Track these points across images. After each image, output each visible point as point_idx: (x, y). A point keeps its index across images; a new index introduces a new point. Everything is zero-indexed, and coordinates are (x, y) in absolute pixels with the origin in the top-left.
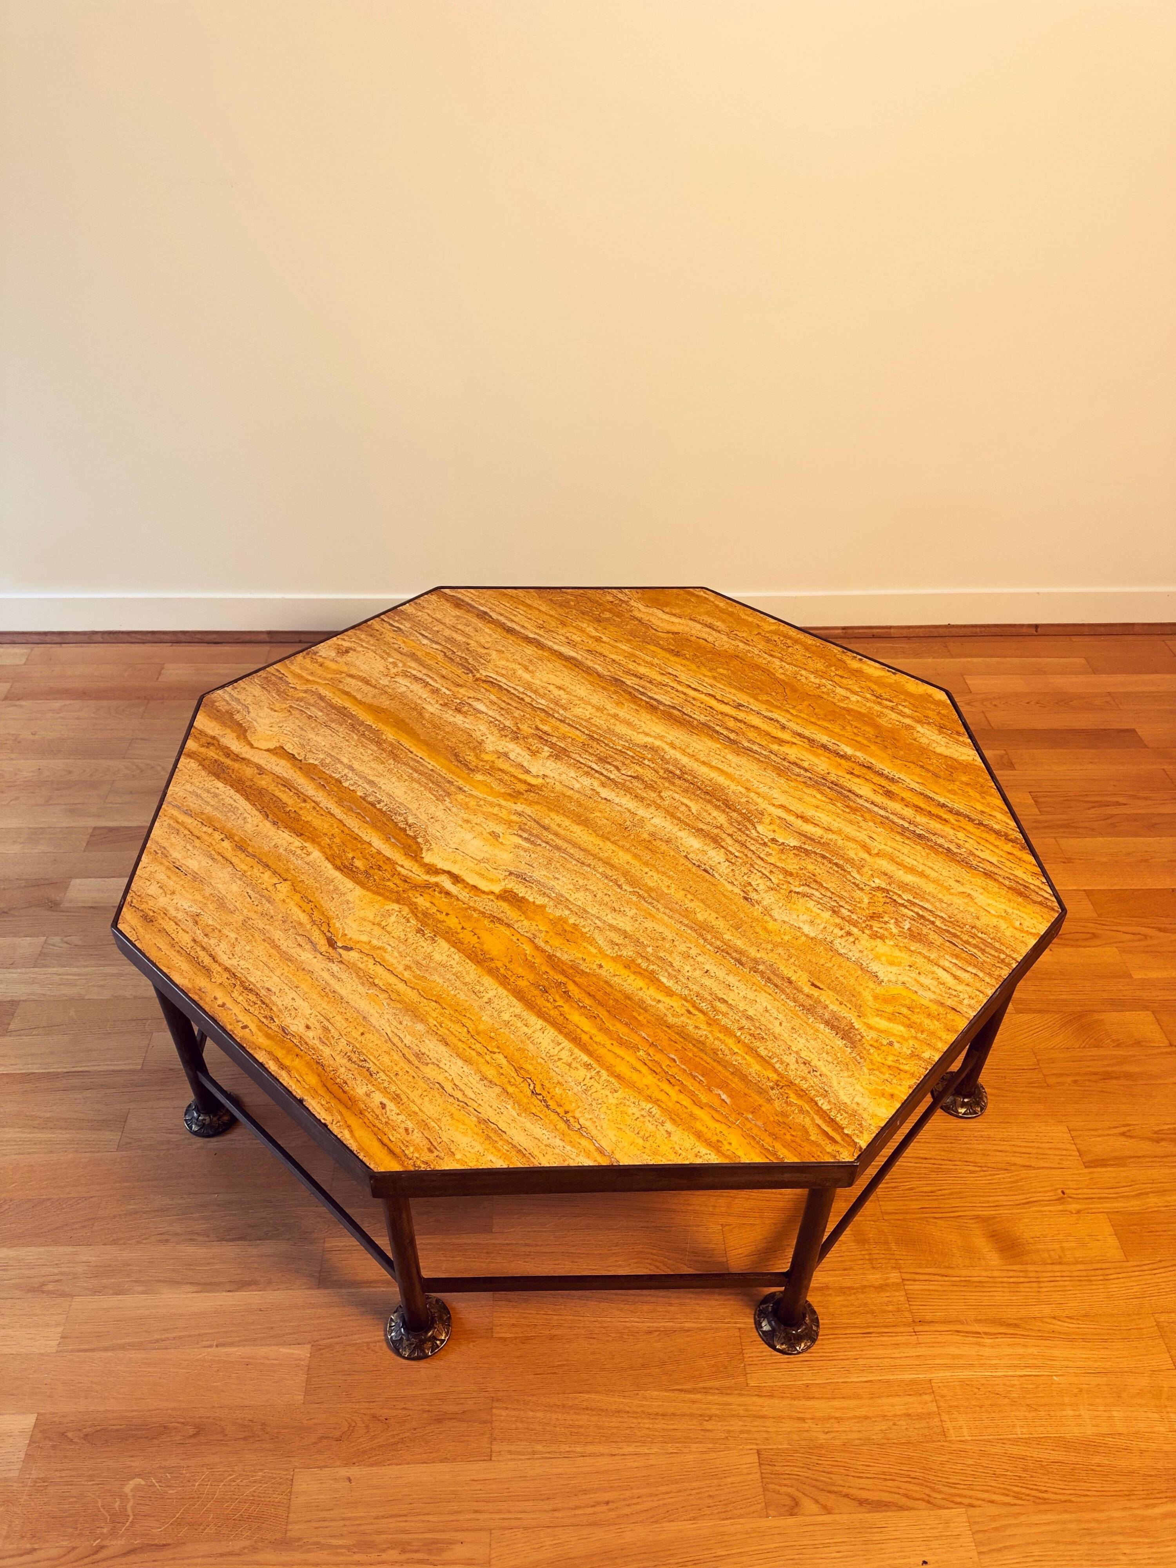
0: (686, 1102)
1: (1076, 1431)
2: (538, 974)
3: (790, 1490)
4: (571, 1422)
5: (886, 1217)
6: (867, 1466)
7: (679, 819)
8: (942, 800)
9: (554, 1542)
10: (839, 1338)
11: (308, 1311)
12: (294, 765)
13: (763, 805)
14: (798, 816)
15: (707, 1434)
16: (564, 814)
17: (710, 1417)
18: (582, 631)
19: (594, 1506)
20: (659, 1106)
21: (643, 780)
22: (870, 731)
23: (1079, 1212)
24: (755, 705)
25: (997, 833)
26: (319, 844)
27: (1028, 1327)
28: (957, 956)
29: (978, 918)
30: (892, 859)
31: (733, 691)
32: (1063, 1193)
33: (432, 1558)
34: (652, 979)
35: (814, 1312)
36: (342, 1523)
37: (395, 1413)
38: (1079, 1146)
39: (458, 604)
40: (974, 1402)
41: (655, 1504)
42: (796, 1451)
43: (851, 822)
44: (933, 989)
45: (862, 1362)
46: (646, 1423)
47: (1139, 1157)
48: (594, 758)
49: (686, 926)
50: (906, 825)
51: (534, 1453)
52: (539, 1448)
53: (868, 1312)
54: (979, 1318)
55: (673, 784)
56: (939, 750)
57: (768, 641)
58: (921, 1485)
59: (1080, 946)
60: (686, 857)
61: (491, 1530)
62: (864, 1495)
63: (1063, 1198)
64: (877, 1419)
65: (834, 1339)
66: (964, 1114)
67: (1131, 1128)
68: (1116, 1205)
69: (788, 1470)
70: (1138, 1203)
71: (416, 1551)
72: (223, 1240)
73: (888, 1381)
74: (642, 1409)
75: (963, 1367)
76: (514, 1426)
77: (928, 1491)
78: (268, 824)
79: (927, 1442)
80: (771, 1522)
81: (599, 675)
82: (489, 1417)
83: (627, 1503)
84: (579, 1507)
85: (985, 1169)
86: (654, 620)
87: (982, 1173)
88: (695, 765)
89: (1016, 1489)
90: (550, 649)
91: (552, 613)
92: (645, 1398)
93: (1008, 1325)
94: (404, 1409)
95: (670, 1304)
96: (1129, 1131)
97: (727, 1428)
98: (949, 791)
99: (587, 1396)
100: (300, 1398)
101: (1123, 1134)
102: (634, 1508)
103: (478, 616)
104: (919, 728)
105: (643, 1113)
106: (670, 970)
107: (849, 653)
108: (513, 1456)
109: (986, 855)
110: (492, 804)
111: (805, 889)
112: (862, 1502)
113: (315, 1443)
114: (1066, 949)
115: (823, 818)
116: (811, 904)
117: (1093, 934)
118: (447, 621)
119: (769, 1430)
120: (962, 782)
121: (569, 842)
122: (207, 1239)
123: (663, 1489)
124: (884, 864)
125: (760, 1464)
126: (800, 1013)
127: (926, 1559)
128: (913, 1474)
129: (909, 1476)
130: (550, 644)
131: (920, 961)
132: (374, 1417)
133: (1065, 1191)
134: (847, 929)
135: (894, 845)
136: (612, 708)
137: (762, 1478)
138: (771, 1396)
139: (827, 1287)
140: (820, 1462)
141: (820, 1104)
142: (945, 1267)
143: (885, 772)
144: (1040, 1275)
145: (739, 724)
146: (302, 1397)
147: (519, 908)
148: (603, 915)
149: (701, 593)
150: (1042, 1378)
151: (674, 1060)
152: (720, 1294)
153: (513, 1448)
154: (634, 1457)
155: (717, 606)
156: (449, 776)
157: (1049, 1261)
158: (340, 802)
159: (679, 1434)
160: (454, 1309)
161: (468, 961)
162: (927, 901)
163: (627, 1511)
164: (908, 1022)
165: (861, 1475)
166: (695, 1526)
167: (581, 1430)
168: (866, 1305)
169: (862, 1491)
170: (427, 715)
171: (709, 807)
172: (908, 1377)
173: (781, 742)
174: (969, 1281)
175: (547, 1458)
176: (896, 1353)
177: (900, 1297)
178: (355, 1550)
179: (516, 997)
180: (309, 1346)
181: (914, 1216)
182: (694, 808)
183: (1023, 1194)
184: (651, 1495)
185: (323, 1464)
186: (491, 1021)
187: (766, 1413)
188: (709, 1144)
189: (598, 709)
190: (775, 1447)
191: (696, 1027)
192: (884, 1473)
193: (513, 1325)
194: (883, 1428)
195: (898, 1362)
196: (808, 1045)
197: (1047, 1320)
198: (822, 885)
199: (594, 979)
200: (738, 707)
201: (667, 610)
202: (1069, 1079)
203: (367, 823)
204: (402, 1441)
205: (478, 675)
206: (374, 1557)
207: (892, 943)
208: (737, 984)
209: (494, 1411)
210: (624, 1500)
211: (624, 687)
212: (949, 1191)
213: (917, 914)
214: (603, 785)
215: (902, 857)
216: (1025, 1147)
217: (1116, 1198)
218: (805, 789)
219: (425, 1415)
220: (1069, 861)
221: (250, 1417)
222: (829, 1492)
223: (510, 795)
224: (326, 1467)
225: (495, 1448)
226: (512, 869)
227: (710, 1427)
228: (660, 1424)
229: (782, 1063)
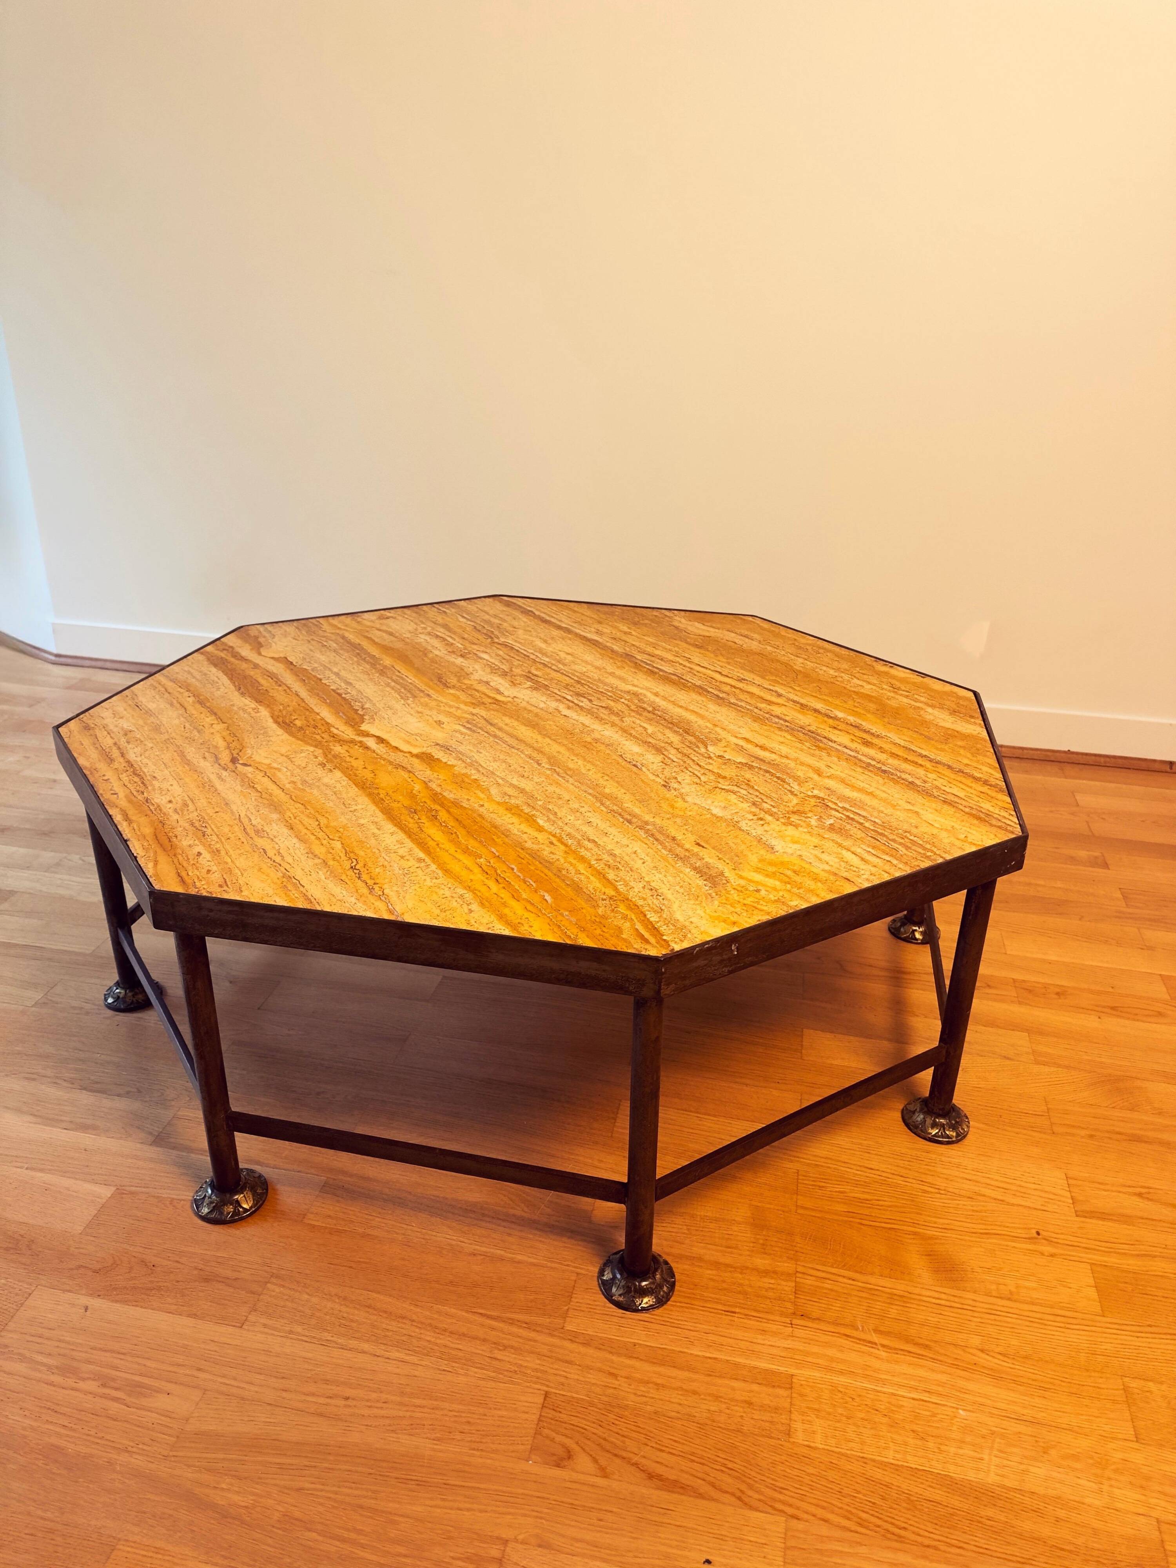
0: (504, 894)
1: (971, 1476)
2: (416, 802)
3: (568, 1442)
4: (345, 1315)
5: (800, 1211)
6: (675, 1441)
7: (631, 734)
8: (924, 753)
9: (268, 1420)
10: (693, 1309)
11: (130, 1161)
12: (288, 668)
13: (723, 734)
14: (757, 746)
15: (494, 1362)
16: (517, 720)
17: (505, 1347)
18: (616, 627)
19: (331, 1397)
20: (475, 893)
21: (610, 710)
22: (872, 706)
23: (1052, 1256)
24: (758, 680)
25: (977, 779)
26: (272, 709)
27: (942, 1351)
28: (874, 848)
29: (916, 827)
30: (843, 781)
31: (742, 671)
32: (1038, 1233)
33: (129, 1400)
34: (530, 820)
35: (673, 1276)
36: (57, 1344)
37: (165, 1263)
38: (1073, 1194)
39: (508, 604)
40: (840, 1411)
41: (401, 1414)
42: (592, 1404)
43: (813, 755)
44: (831, 863)
45: (711, 1337)
46: (429, 1336)
47: (1153, 1220)
48: (571, 693)
49: (590, 794)
50: (873, 763)
51: (291, 1332)
52: (299, 1329)
53: (740, 1293)
54: (882, 1328)
55: (641, 715)
56: (942, 724)
57: (800, 648)
58: (737, 1478)
59: (1138, 1020)
60: (621, 756)
61: (205, 1390)
62: (660, 1470)
63: (1036, 1238)
64: (708, 1398)
65: (687, 1308)
66: (935, 1135)
67: (1151, 1191)
68: (1105, 1259)
69: (575, 1421)
70: (1139, 1263)
71: (116, 1389)
72: (85, 1089)
73: (737, 1365)
74: (429, 1321)
75: (841, 1373)
76: (282, 1303)
77: (743, 1487)
78: (236, 693)
79: (763, 1436)
80: (530, 1466)
81: (613, 651)
82: (260, 1289)
83: (369, 1404)
84: (313, 1395)
85: (942, 1192)
86: (690, 628)
87: (938, 1196)
88: (670, 707)
89: (864, 1516)
90: (577, 635)
91: (595, 616)
92: (439, 1312)
93: (916, 1344)
94: (177, 1262)
95: (510, 1235)
96: (1149, 1193)
97: (520, 1362)
98: (937, 749)
99: (375, 1295)
100: (79, 1229)
101: (1140, 1195)
102: (376, 1411)
103: (522, 612)
104: (930, 710)
105: (454, 895)
106: (551, 816)
107: (881, 662)
108: (266, 1330)
109: (955, 791)
110: (451, 706)
111: (735, 789)
112: (651, 1476)
113: (72, 1269)
114: (1119, 1020)
115: (784, 750)
116: (733, 797)
117: (1159, 1012)
118: (491, 612)
119: (568, 1375)
120: (956, 745)
121: (511, 736)
122: (71, 1086)
123: (417, 1402)
124: (831, 783)
125: (543, 1406)
126: (670, 860)
127: (710, 1558)
128: (730, 1465)
129: (724, 1465)
130: (578, 631)
131: (828, 845)
132: (143, 1262)
133: (1041, 1232)
134: (761, 816)
135: (852, 773)
136: (610, 668)
137: (539, 1420)
138: (586, 1344)
139: (700, 1259)
140: (617, 1422)
141: (648, 916)
142: (857, 1272)
143: (873, 731)
144: (977, 1304)
145: (734, 689)
146: (82, 1228)
147: (429, 764)
148: (509, 778)
149: (750, 619)
150: (943, 1408)
151: (513, 869)
152: (569, 1238)
153: (269, 1322)
154: (400, 1363)
155: (760, 627)
156: (423, 688)
157: (994, 1294)
158: (311, 690)
159: (460, 1354)
160: (274, 1190)
161: (354, 786)
162: (865, 810)
163: (366, 1412)
164: (787, 880)
165: (663, 1448)
166: (435, 1447)
167: (354, 1325)
168: (741, 1285)
169: (658, 1465)
170: (431, 655)
171: (667, 732)
172: (763, 1365)
173: (770, 703)
174: (882, 1291)
175: (303, 1341)
176: (760, 1339)
177: (788, 1286)
178: (55, 1371)
179: (382, 812)
180: (113, 1189)
181: (836, 1217)
182: (650, 730)
183: (985, 1224)
184: (401, 1404)
185: (68, 1288)
186: (345, 822)
187: (573, 1359)
188: (508, 923)
189: (597, 668)
190: (569, 1394)
191: (551, 853)
192: (693, 1454)
193: (329, 1216)
194: (712, 1408)
195: (757, 1348)
196: (664, 879)
197: (971, 1351)
198: (753, 788)
199: (470, 812)
200: (741, 680)
201: (709, 624)
202: (1083, 1133)
203: (326, 703)
204: (159, 1289)
205: (496, 640)
206: (70, 1382)
207: (806, 830)
208: (616, 833)
209: (269, 1285)
210: (368, 1401)
211: (634, 659)
212: (890, 1204)
213: (848, 817)
214: (569, 708)
215: (854, 781)
216: (1002, 1182)
217: (1110, 1252)
218: (777, 732)
219: (195, 1272)
220: (1151, 948)
221: (22, 1232)
222: (616, 1455)
223: (473, 704)
224: (69, 1291)
225: (252, 1318)
226: (440, 742)
227: (499, 1357)
228: (444, 1340)
229: (626, 885)
